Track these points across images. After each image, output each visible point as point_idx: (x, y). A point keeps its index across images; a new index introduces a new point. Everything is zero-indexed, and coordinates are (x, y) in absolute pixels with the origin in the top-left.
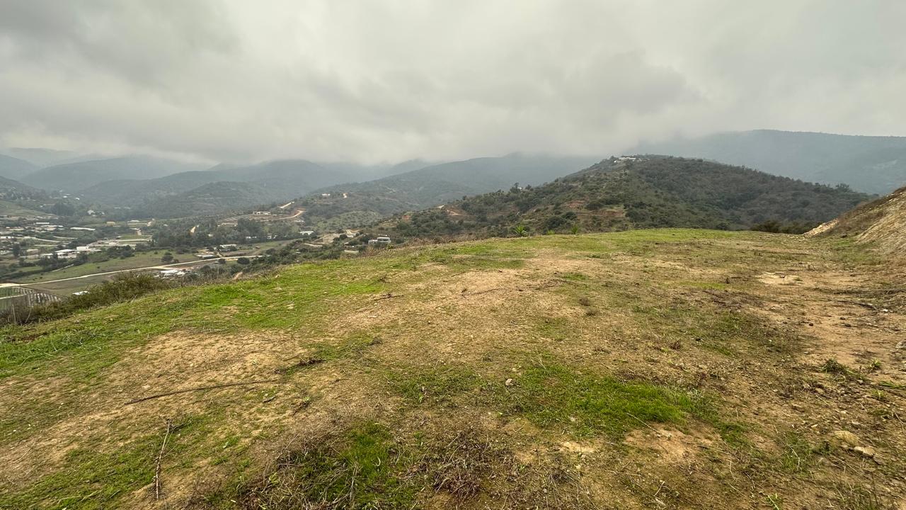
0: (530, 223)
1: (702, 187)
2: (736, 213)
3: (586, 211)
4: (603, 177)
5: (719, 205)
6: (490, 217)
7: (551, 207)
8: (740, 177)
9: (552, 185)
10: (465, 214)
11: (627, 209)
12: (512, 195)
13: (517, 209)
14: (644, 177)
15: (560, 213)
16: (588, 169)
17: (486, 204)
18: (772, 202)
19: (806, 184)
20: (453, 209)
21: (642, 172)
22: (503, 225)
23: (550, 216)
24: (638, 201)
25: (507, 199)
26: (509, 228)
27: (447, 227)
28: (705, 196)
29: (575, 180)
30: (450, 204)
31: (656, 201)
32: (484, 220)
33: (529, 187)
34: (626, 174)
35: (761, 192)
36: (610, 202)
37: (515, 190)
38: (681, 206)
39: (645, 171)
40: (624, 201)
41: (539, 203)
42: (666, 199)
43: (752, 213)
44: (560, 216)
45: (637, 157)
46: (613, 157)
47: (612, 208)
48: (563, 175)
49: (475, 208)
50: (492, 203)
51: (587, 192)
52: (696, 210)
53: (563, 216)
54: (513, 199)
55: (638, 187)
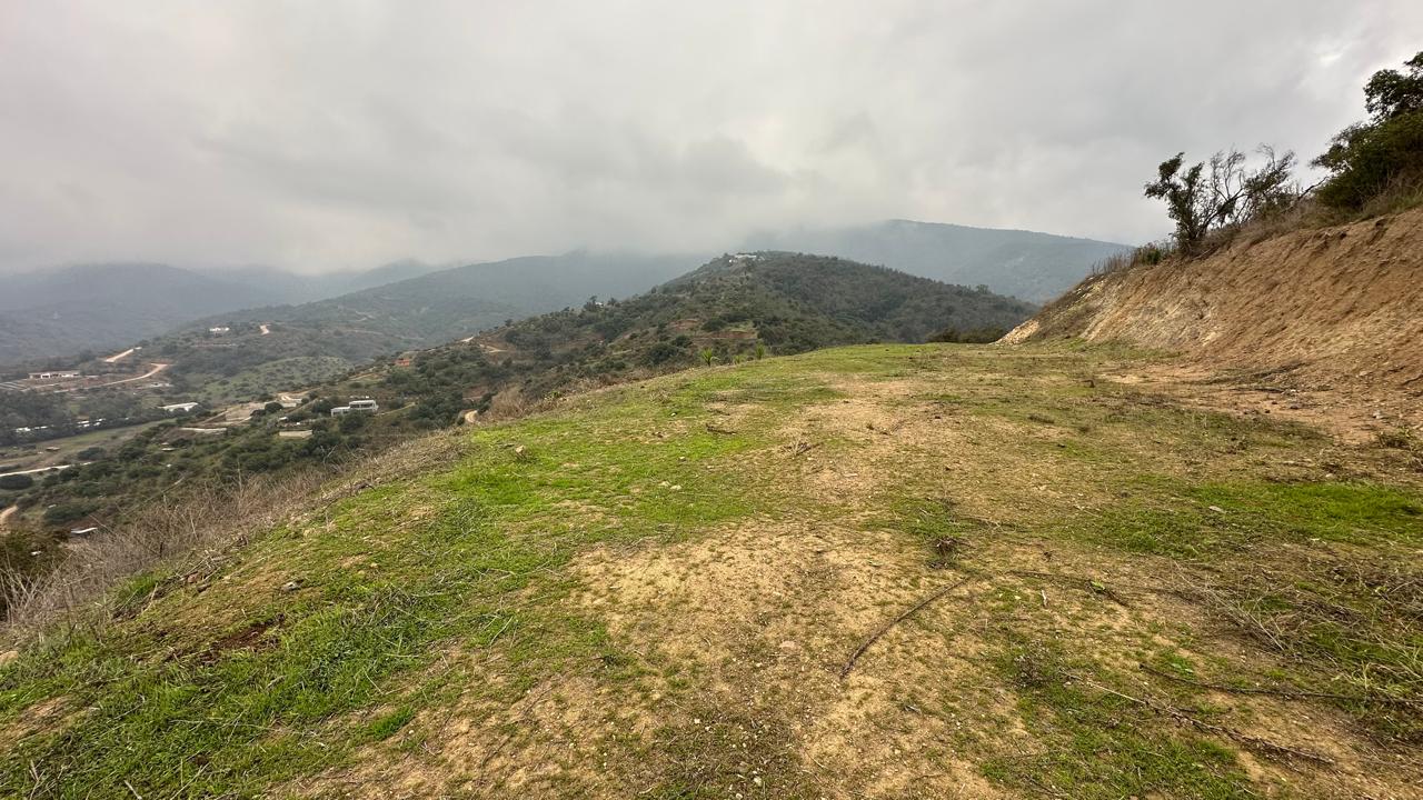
0: (624, 356)
1: (840, 293)
2: (882, 325)
3: (704, 333)
4: (718, 283)
5: (862, 316)
6: (557, 351)
7: (652, 330)
8: (881, 279)
9: (645, 298)
10: (512, 350)
11: (758, 326)
12: (588, 314)
13: (599, 335)
14: (770, 281)
15: (667, 338)
16: (695, 272)
17: (548, 330)
18: (918, 309)
19: (948, 285)
20: (491, 343)
21: (767, 276)
22: (582, 362)
23: (653, 344)
24: (770, 315)
25: (582, 321)
26: (592, 366)
27: (484, 374)
28: (844, 305)
29: (681, 289)
30: (484, 336)
31: (793, 315)
32: (546, 356)
33: (612, 302)
34: (748, 278)
35: (904, 297)
36: (734, 319)
37: (591, 307)
38: (822, 319)
39: (771, 274)
40: (752, 316)
41: (633, 325)
42: (803, 312)
43: (898, 325)
44: (668, 343)
45: (759, 254)
46: (726, 255)
47: (737, 327)
48: (660, 283)
49: (530, 338)
50: (557, 329)
51: (700, 306)
52: (840, 325)
53: (673, 343)
54: (590, 321)
55: (767, 296)
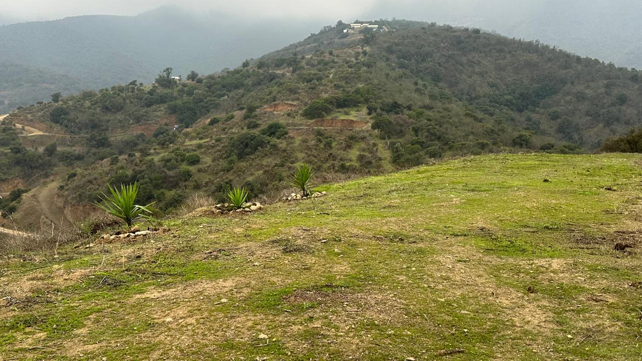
0: (200, 146)
3: (304, 121)
4: (327, 57)
5: (508, 104)
6: (117, 137)
7: (238, 114)
8: (534, 58)
9: (237, 72)
10: (58, 133)
11: (374, 114)
12: (161, 91)
13: (173, 118)
14: (393, 57)
15: (256, 126)
17: (106, 109)
20: (31, 123)
21: (390, 50)
22: (145, 153)
23: (238, 131)
24: (389, 100)
25: (151, 100)
26: (156, 159)
27: (18, 162)
28: (486, 89)
29: (279, 63)
30: (22, 112)
31: (419, 100)
32: (103, 143)
33: (193, 76)
34: (365, 53)
35: (564, 82)
36: (343, 104)
37: (165, 82)
38: (457, 108)
39: (394, 48)
40: (367, 101)
41: (217, 106)
42: (432, 97)
44: (256, 132)
45: (381, 23)
46: (340, 23)
47: (347, 114)
48: (257, 55)
49: (83, 118)
50: (119, 108)
51: (302, 85)
53: (263, 132)
54: (162, 100)
55: (387, 75)
